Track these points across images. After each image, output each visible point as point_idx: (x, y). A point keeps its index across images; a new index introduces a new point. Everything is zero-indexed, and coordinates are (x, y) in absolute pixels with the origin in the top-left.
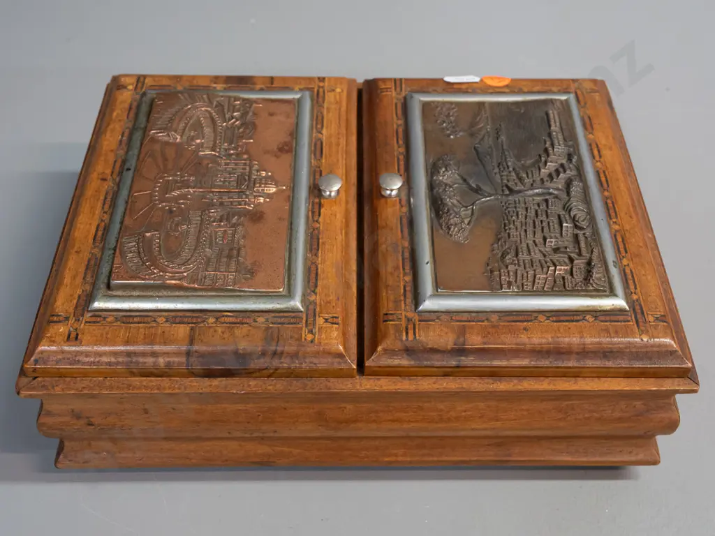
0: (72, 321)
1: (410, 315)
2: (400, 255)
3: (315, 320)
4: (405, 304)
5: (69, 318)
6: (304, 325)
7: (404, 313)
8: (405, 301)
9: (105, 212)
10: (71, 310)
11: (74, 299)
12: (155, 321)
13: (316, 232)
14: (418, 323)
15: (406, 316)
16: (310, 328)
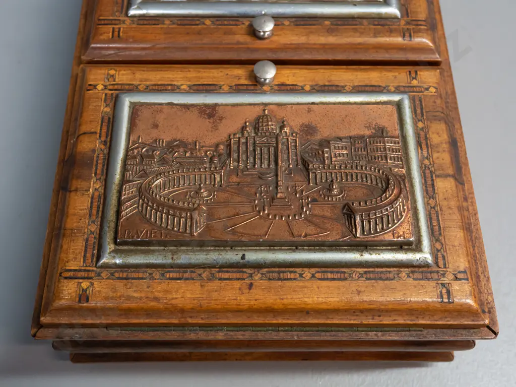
0: (446, 280)
1: (403, 22)
2: (339, 27)
3: (414, 87)
4: (392, 25)
5: (442, 284)
6: (421, 94)
7: (402, 27)
8: (389, 25)
9: (301, 275)
10: (433, 283)
11: (419, 283)
12: (434, 208)
13: (316, 87)
14: (410, 18)
15: (404, 25)
16: (423, 90)
